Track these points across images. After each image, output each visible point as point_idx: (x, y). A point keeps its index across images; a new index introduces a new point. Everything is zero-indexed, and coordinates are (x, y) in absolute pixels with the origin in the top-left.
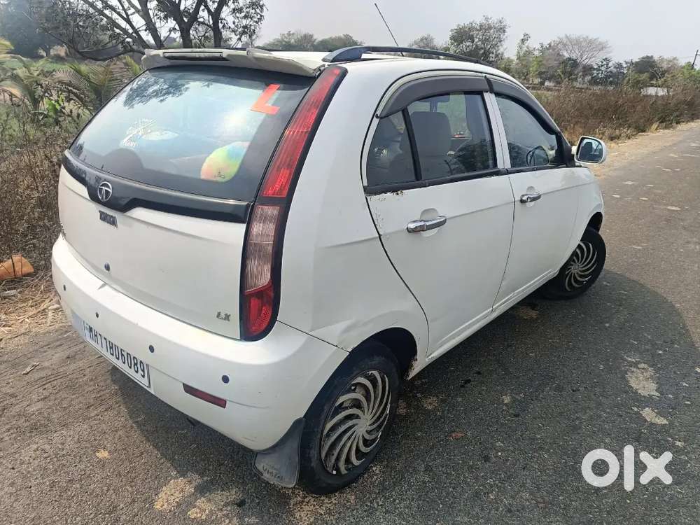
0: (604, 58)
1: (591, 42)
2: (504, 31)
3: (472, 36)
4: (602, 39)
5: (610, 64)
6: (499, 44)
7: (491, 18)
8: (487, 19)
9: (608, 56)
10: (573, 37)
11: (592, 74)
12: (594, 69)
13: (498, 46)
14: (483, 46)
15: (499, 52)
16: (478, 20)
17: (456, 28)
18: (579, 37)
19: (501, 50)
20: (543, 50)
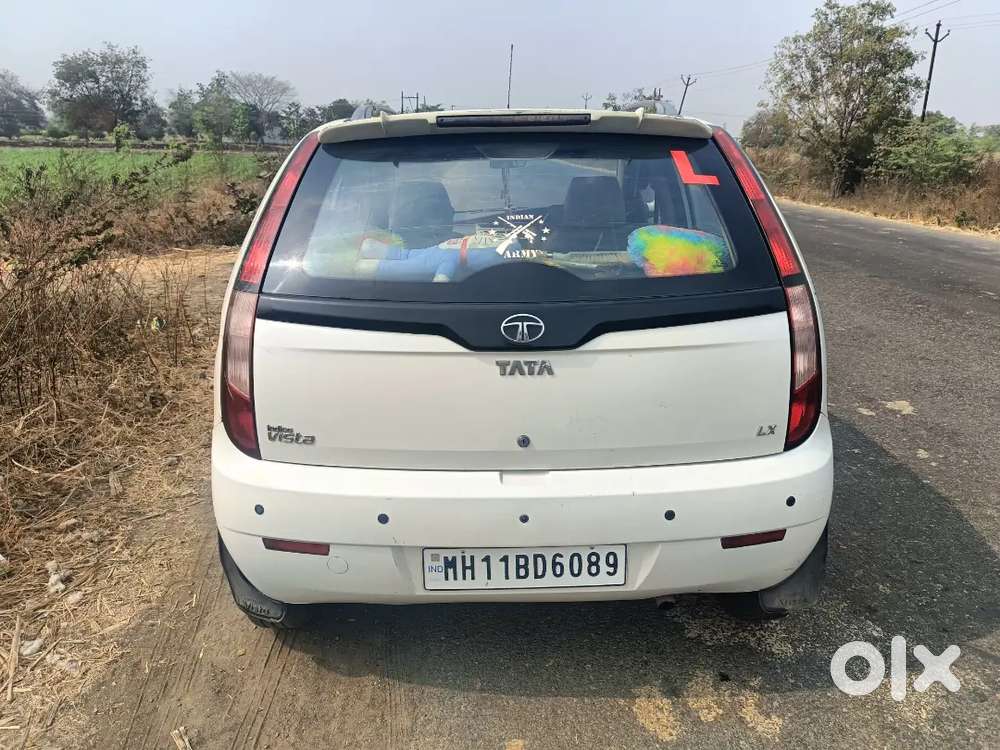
0: (291, 102)
1: (267, 82)
2: (145, 66)
3: (94, 72)
4: (281, 78)
5: (301, 111)
6: (142, 85)
7: (117, 46)
8: (110, 47)
9: (295, 100)
10: (242, 75)
11: (280, 125)
12: (283, 118)
13: (142, 88)
14: (115, 88)
15: (145, 97)
16: (97, 49)
17: (61, 59)
18: (250, 75)
19: (148, 94)
20: (205, 94)
